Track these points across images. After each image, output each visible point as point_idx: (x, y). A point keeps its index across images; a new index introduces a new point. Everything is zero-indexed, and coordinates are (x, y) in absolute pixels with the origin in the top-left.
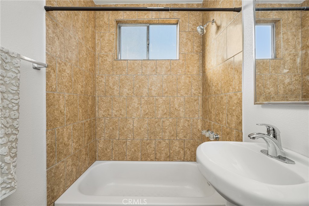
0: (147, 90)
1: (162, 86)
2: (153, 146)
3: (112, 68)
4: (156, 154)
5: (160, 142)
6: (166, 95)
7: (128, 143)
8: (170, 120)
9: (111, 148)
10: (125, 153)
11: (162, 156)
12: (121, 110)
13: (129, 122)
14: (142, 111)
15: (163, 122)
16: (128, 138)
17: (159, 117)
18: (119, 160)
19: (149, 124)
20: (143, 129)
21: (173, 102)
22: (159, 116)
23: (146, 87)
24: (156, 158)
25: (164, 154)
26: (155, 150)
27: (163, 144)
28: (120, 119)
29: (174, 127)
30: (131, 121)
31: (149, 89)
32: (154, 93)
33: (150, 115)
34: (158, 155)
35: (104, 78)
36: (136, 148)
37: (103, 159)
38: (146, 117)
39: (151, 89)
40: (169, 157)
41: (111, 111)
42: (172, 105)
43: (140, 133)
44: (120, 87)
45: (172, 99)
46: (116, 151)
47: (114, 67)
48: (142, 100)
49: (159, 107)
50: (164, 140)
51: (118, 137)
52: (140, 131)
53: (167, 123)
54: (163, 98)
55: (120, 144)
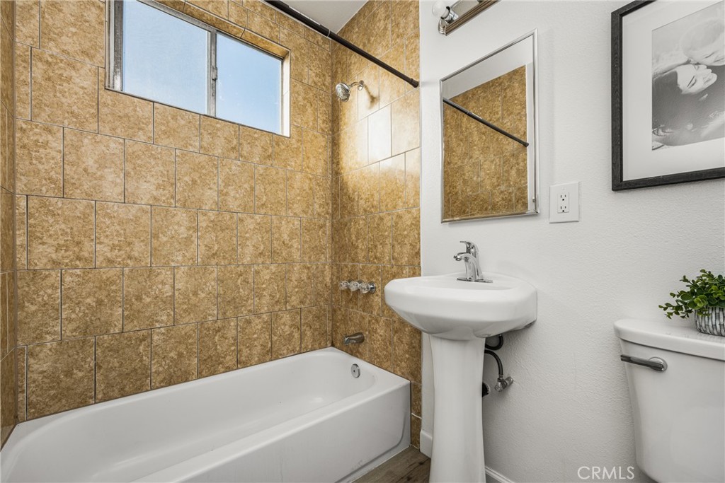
0: (215, 194)
1: (252, 189)
2: (231, 333)
3: (92, 111)
4: (239, 351)
5: (249, 322)
6: (262, 211)
7: (155, 338)
8: (273, 267)
9: (92, 364)
10: (147, 368)
11: (254, 352)
12: (130, 244)
13: (161, 278)
14: (202, 248)
15: (257, 272)
17: (245, 262)
18: (123, 396)
19: (220, 281)
20: (203, 295)
21: (279, 228)
22: (247, 260)
23: (212, 185)
24: (238, 362)
25: (259, 347)
26: (236, 342)
27: (257, 324)
28: (127, 270)
29: (281, 284)
30: (165, 274)
31: (220, 192)
32: (233, 205)
33: (224, 258)
34: (245, 352)
35: (60, 135)
36: (182, 348)
37: (52, 410)
38: (214, 262)
39: (227, 194)
40: (270, 351)
41: (88, 247)
42: (276, 236)
43: (195, 306)
44: (126, 175)
45: (275, 221)
46: (112, 369)
47: (103, 110)
48: (201, 218)
49: (247, 239)
50: (258, 315)
51: (120, 326)
52: (194, 300)
53: (266, 275)
54: (257, 217)
55: (129, 346)
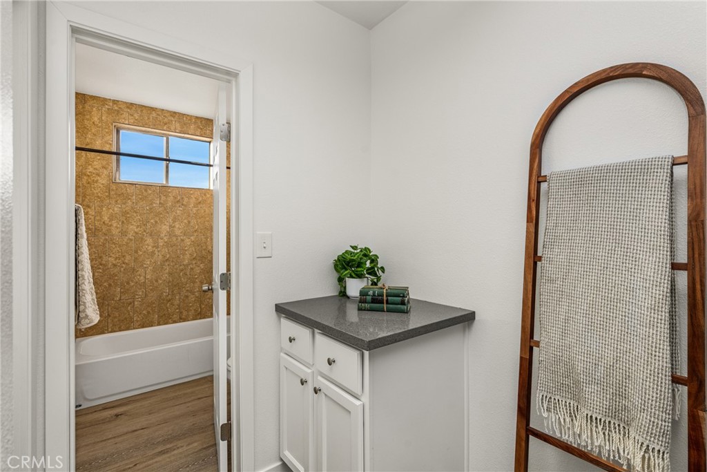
0: (168, 227)
1: (189, 222)
2: (177, 302)
3: (107, 194)
4: (181, 313)
5: (187, 297)
6: (195, 234)
7: (136, 303)
8: (202, 266)
9: (107, 314)
10: (132, 318)
11: (190, 314)
12: (124, 256)
13: (139, 273)
14: (160, 256)
15: (192, 269)
16: (137, 297)
17: (185, 263)
18: (120, 331)
19: (170, 274)
20: (161, 282)
21: (206, 243)
22: (186, 262)
23: (166, 223)
24: (180, 318)
25: (193, 311)
26: (179, 308)
27: (192, 298)
28: (122, 269)
29: (207, 275)
30: (141, 271)
31: (170, 226)
32: (178, 232)
33: (172, 261)
34: (185, 313)
35: (93, 208)
36: (149, 309)
37: (91, 333)
38: (167, 264)
39: (174, 227)
40: (200, 313)
41: (105, 258)
42: (204, 247)
43: (157, 287)
44: (123, 222)
45: (203, 239)
46: (115, 317)
47: (112, 193)
48: (160, 241)
49: (186, 250)
50: (193, 293)
51: (119, 297)
52: (156, 284)
53: (198, 270)
54: (192, 238)
55: (123, 307)
